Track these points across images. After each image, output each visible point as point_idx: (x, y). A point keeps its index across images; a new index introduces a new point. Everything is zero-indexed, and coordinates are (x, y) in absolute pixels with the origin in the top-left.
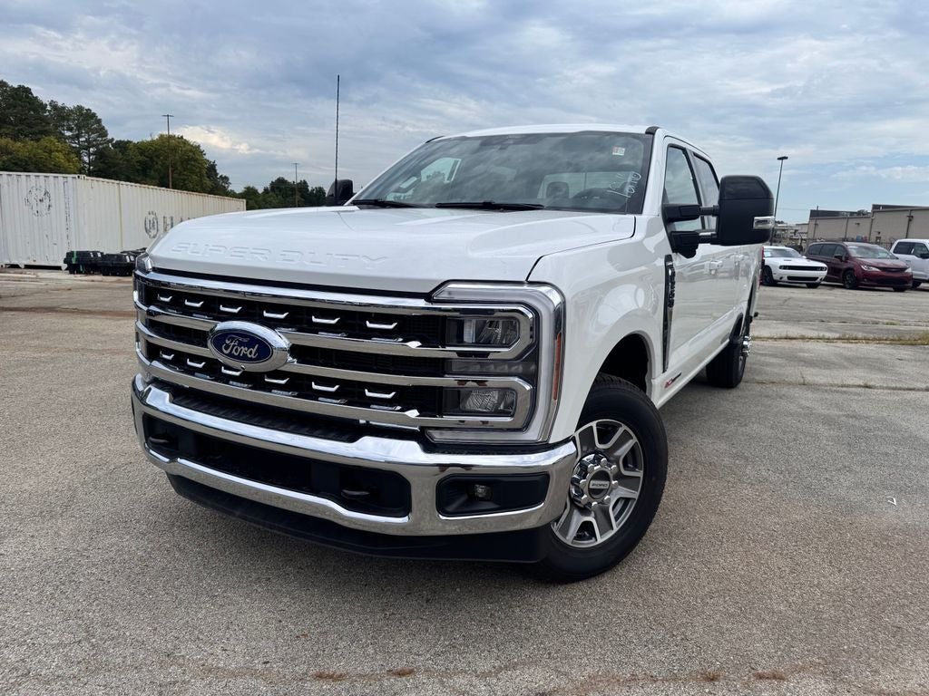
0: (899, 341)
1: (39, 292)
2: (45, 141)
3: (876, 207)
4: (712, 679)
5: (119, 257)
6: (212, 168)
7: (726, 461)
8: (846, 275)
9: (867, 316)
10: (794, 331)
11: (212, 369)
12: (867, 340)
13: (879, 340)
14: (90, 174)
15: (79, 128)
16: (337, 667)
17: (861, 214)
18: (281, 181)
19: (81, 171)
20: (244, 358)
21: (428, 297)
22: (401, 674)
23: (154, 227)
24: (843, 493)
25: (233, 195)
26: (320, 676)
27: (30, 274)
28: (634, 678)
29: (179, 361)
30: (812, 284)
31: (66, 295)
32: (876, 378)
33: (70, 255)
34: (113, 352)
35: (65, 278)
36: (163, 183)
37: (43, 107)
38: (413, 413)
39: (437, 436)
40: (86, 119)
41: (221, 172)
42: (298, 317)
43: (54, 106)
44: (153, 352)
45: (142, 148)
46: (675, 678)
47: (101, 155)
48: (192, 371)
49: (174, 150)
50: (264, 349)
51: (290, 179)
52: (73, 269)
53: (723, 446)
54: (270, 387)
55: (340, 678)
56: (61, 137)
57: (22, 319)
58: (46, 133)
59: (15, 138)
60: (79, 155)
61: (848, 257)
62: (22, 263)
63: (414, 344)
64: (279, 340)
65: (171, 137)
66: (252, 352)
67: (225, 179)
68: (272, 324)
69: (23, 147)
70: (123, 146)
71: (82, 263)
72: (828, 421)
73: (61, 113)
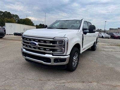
0: (118, 45)
1: (10, 38)
2: (12, 19)
3: (118, 28)
4: (84, 82)
5: (20, 33)
6: (32, 22)
7: (91, 59)
8: (113, 37)
9: (115, 42)
10: (104, 44)
11: (30, 47)
12: (114, 45)
13: (115, 45)
14: (17, 23)
15: (16, 17)
16: (42, 79)
17: (116, 29)
18: (41, 24)
19: (16, 23)
20: (33, 45)
21: (53, 39)
22: (49, 80)
23: (25, 30)
24: (105, 63)
25: (35, 26)
26: (40, 80)
27: (10, 35)
28: (75, 82)
29: (26, 46)
30: (108, 38)
31: (14, 38)
32: (113, 50)
33: (14, 33)
34: (19, 45)
35: (14, 36)
36: (26, 24)
37: (11, 14)
38: (51, 52)
39: (54, 54)
40: (17, 16)
41: (33, 23)
42: (39, 41)
43: (13, 14)
44: (24, 45)
45: (24, 20)
46: (79, 82)
47: (18, 21)
48: (28, 47)
49: (27, 20)
50: (35, 44)
51: (42, 24)
52: (15, 35)
53: (91, 58)
54: (36, 49)
55: (42, 80)
56: (14, 18)
57: (8, 41)
58: (12, 18)
59: (8, 18)
60: (16, 21)
61: (113, 35)
62: (8, 34)
63: (51, 44)
64: (37, 43)
65: (27, 18)
66: (34, 45)
67: (34, 24)
68: (36, 42)
69: (9, 20)
70: (21, 19)
71: (16, 34)
72: (105, 55)
73: (14, 15)
